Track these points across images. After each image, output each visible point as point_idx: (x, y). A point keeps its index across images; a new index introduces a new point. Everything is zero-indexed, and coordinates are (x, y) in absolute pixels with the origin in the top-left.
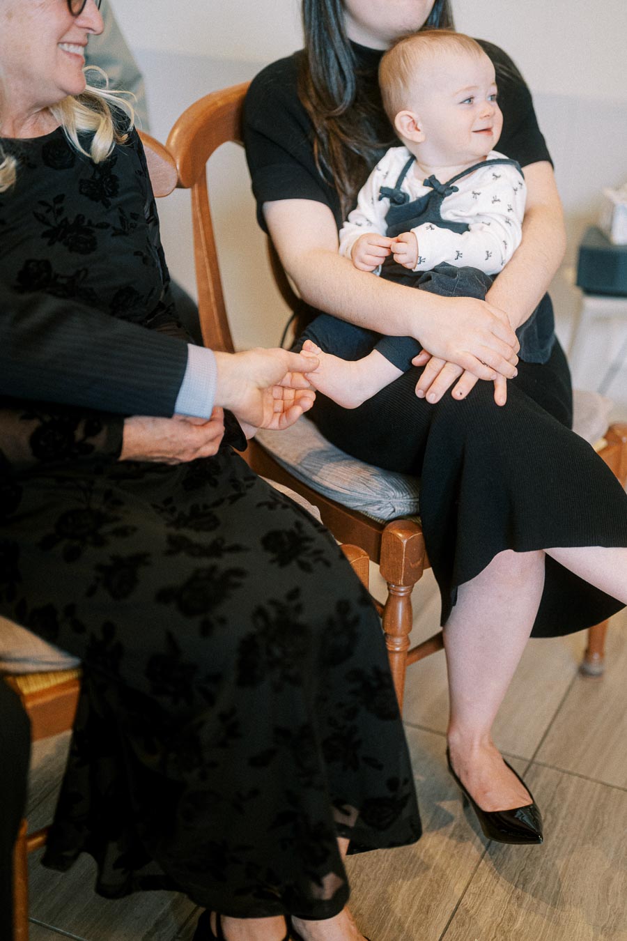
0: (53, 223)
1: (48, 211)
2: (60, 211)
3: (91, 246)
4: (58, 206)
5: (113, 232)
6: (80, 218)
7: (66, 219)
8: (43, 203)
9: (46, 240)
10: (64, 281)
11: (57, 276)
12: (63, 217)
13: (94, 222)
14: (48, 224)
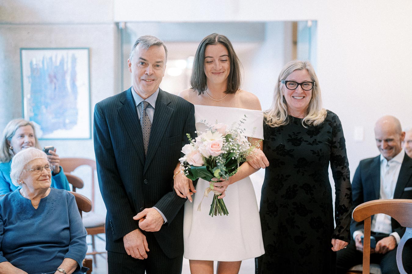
0: (293, 138)
1: (293, 135)
2: (297, 136)
3: (299, 145)
4: (297, 134)
5: (308, 143)
6: (301, 138)
7: (297, 138)
8: (293, 133)
9: (288, 141)
10: (286, 151)
11: (285, 149)
12: (297, 137)
13: (304, 140)
14: (291, 137)
